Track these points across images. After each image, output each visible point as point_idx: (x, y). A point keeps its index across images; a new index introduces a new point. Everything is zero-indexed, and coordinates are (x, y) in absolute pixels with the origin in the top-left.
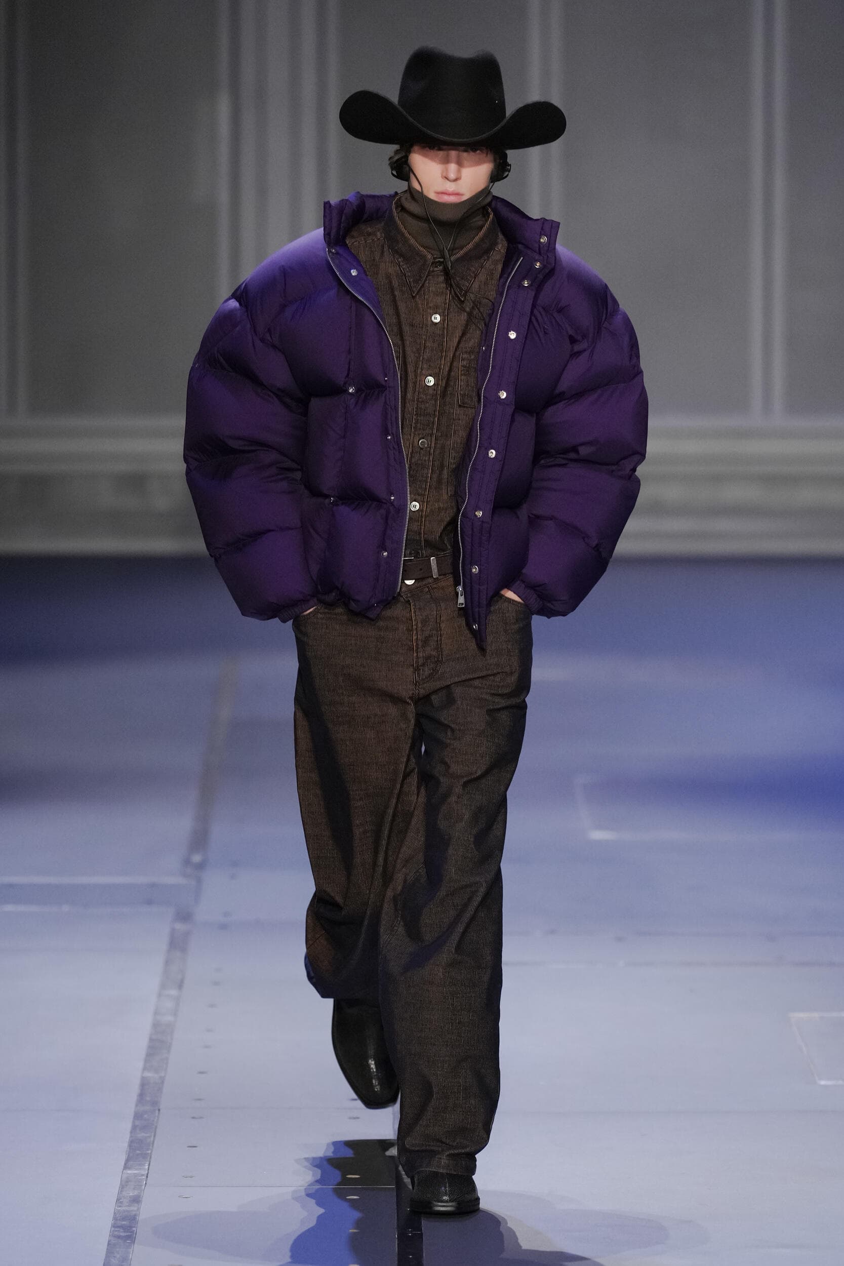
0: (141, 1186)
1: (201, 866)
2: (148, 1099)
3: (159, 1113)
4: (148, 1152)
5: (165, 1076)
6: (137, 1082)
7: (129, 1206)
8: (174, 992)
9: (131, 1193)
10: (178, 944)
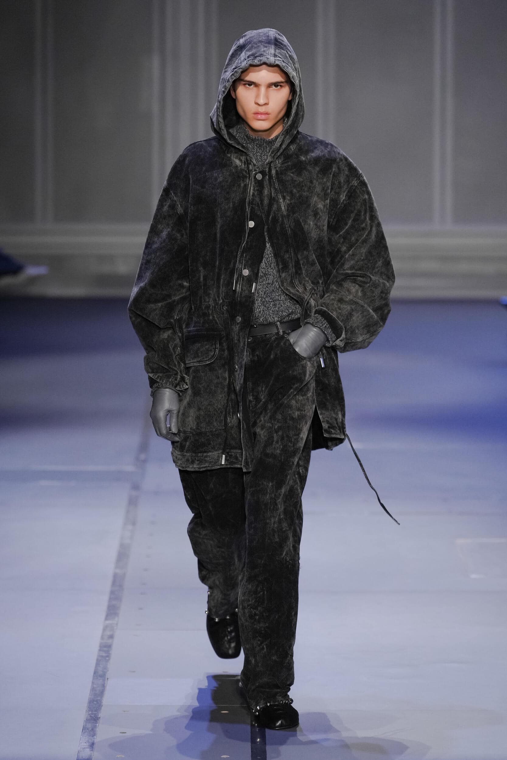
0: (114, 629)
1: (145, 461)
2: (117, 583)
3: (123, 591)
4: (117, 611)
5: (126, 572)
6: (112, 574)
7: (107, 640)
8: (131, 527)
9: (108, 633)
10: (133, 502)
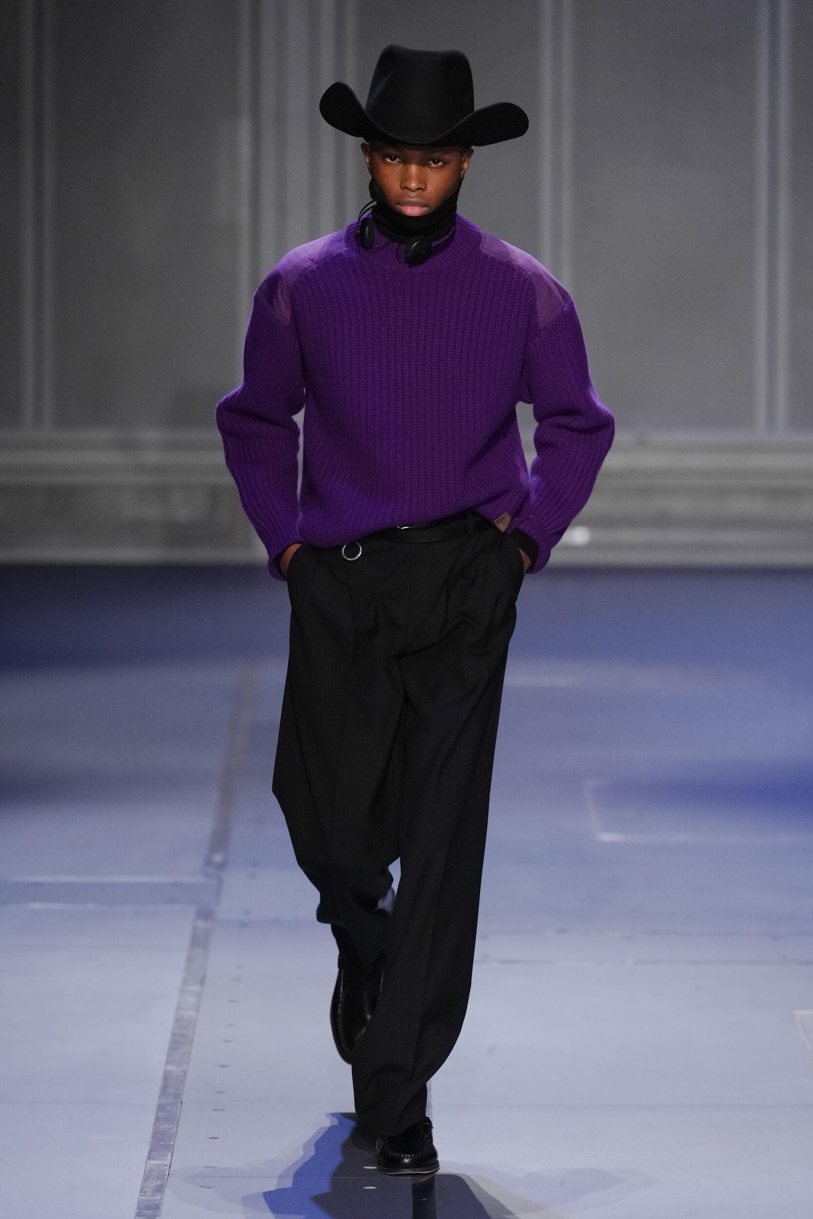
0: (166, 1175)
1: (222, 866)
2: (170, 1091)
3: (181, 1105)
4: (171, 1143)
5: (187, 1069)
6: (160, 1074)
7: (152, 1196)
8: (196, 988)
9: (154, 1183)
10: (200, 941)
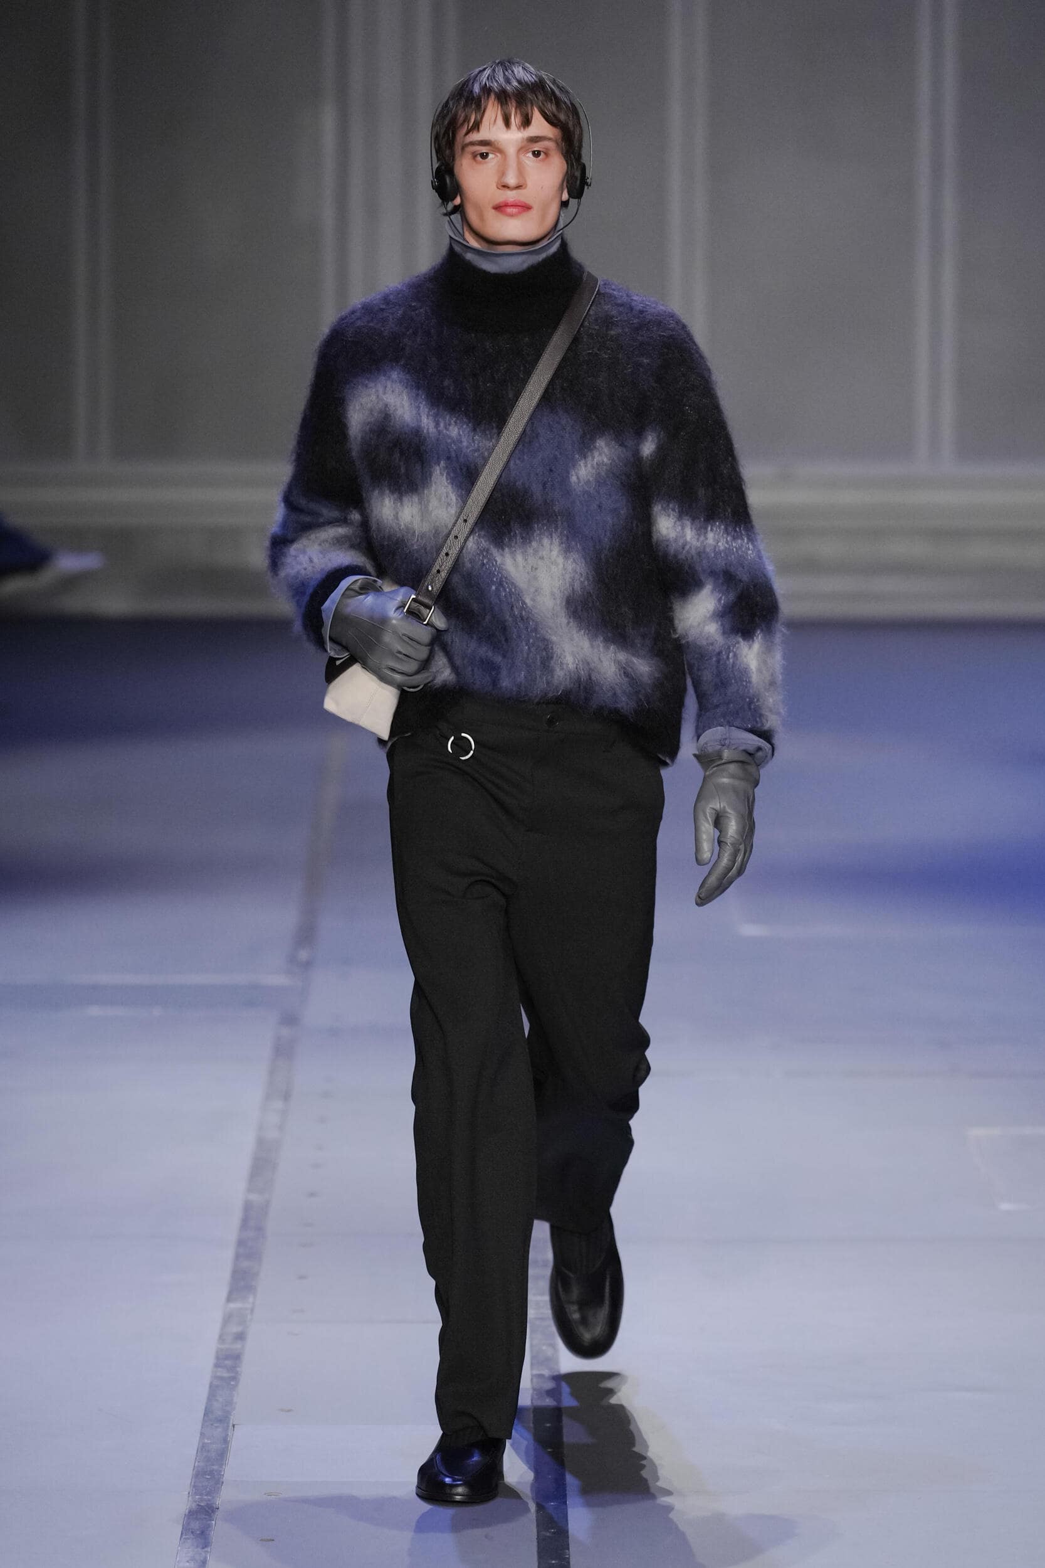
0: (246, 1321)
1: (308, 965)
2: (252, 1224)
3: (264, 1240)
4: (253, 1283)
5: (271, 1198)
6: (240, 1204)
7: (233, 1343)
8: (278, 1104)
9: (235, 1329)
10: (283, 1051)
